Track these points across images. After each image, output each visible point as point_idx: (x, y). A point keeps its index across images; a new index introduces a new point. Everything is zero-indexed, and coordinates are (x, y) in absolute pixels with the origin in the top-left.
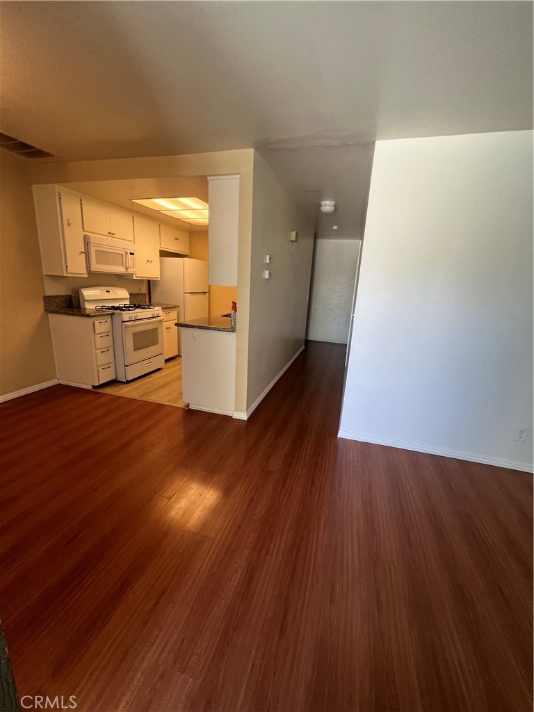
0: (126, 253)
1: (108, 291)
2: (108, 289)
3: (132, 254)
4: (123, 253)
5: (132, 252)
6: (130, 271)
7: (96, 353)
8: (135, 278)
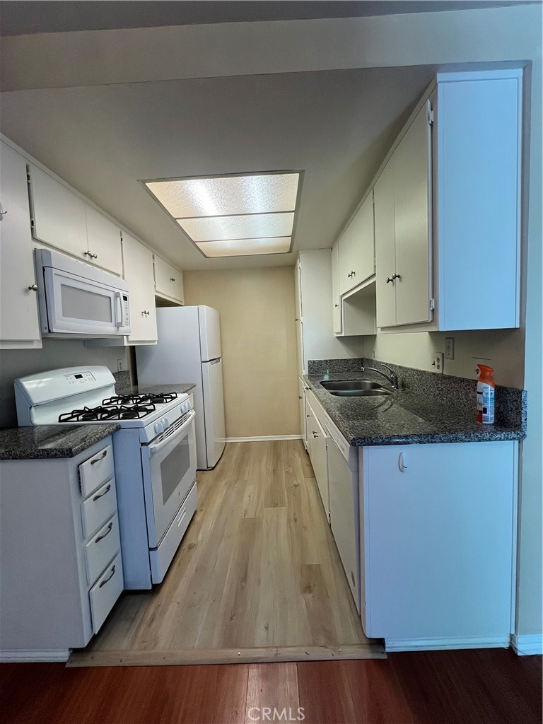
0: (117, 295)
1: (79, 377)
2: (78, 370)
3: (125, 298)
4: (111, 295)
5: (126, 294)
6: (122, 330)
7: (84, 550)
8: (126, 344)
